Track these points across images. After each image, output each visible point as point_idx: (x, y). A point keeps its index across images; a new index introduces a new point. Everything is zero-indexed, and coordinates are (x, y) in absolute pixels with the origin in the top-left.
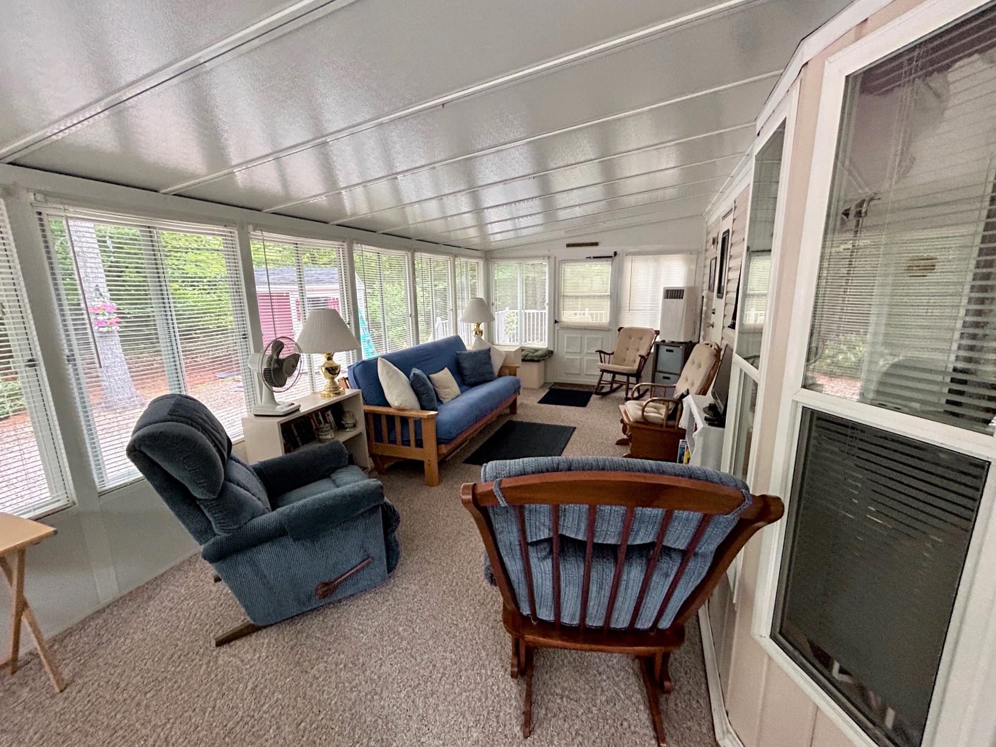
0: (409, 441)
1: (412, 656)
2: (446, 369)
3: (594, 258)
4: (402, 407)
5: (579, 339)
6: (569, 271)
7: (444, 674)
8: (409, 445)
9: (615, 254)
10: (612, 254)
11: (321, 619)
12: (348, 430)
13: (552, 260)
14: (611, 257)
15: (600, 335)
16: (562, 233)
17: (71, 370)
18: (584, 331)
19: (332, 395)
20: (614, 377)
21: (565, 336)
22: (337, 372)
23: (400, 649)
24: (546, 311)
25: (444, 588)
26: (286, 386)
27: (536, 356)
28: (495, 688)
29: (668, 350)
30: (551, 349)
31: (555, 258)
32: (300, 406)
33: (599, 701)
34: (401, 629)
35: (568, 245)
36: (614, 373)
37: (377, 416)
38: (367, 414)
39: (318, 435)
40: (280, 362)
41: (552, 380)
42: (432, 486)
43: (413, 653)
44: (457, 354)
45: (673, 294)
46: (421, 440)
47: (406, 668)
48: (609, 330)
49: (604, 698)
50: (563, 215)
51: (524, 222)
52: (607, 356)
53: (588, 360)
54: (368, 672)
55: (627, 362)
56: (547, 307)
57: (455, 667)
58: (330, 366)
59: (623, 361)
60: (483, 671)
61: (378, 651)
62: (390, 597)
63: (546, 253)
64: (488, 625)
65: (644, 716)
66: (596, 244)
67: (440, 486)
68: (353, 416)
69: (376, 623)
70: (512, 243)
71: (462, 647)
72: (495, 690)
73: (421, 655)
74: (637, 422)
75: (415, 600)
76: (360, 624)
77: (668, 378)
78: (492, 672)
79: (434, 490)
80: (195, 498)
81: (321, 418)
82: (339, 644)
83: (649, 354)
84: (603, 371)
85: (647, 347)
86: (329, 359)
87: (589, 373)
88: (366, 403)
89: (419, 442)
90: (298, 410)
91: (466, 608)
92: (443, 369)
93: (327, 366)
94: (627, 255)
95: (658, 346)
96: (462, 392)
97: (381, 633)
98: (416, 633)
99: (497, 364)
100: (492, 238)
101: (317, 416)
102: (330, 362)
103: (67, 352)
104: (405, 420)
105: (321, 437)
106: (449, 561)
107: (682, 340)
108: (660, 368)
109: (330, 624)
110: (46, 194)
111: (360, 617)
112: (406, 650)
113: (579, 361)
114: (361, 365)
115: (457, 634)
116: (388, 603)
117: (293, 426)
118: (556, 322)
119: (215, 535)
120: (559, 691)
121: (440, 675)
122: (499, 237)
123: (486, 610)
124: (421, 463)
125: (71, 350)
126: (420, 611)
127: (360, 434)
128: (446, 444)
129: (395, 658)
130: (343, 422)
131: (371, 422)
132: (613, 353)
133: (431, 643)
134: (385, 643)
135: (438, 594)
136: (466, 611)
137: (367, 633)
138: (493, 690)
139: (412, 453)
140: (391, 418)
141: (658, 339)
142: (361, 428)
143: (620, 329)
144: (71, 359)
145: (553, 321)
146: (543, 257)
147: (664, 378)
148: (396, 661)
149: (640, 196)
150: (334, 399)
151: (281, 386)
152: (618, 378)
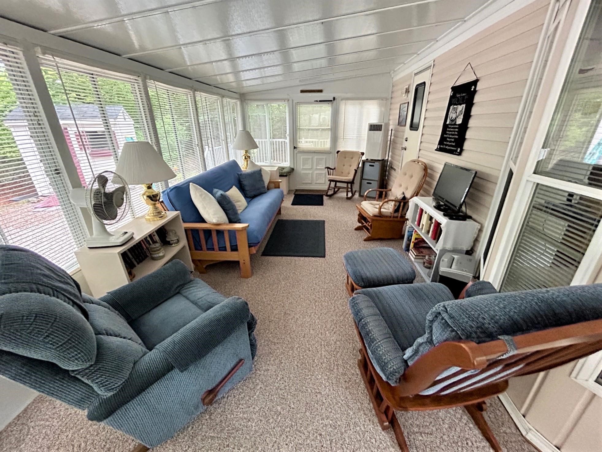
0: (225, 247)
1: (300, 432)
2: (234, 186)
3: (320, 101)
4: (218, 223)
5: (310, 160)
6: (303, 110)
7: (331, 441)
8: (226, 250)
9: (334, 99)
10: (332, 99)
11: (208, 417)
12: (173, 245)
13: (291, 102)
14: (331, 101)
15: (324, 157)
16: (297, 82)
18: (314, 154)
19: (156, 219)
20: (336, 184)
21: (301, 157)
22: (157, 198)
23: (287, 427)
24: (288, 141)
25: (296, 362)
26: (118, 217)
27: (284, 173)
28: (373, 440)
29: (370, 165)
30: (292, 167)
31: (293, 100)
32: (133, 234)
33: (444, 429)
34: (279, 408)
35: (302, 91)
36: (336, 182)
37: (195, 231)
38: (186, 230)
39: (151, 254)
40: (109, 196)
41: (294, 188)
42: (247, 278)
43: (299, 428)
44: (238, 174)
45: (374, 128)
46: (236, 246)
47: (300, 444)
48: (330, 153)
49: (447, 426)
50: (296, 67)
51: (268, 72)
52: (331, 171)
53: (317, 174)
55: (343, 174)
56: (288, 138)
57: (336, 431)
58: (151, 194)
59: (341, 174)
60: (358, 428)
61: (271, 435)
62: (258, 381)
63: (286, 97)
64: (342, 387)
65: (477, 432)
66: (321, 91)
67: (253, 277)
68: (175, 233)
69: (257, 409)
70: (260, 88)
71: (333, 411)
72: (374, 442)
73: (306, 428)
74: (375, 216)
75: (279, 378)
76: (244, 413)
77: (371, 183)
78: (365, 428)
79: (250, 280)
80: (68, 371)
81: (149, 239)
82: (234, 438)
83: (358, 168)
84: (331, 181)
85: (356, 164)
86: (149, 187)
87: (317, 182)
89: (234, 247)
90: (132, 238)
91: (320, 376)
92: (231, 188)
93: (148, 194)
94: (342, 100)
95: (364, 162)
96: (248, 203)
97: (266, 417)
98: (293, 408)
99: (266, 180)
100: (245, 84)
102: (150, 190)
104: (220, 233)
105: (153, 256)
106: (289, 339)
107: (380, 159)
108: (364, 177)
109: (218, 420)
111: (240, 406)
112: (291, 426)
113: (310, 175)
114: (174, 190)
115: (325, 401)
116: (259, 387)
118: (295, 148)
120: (416, 430)
121: (329, 442)
122: (249, 83)
123: (335, 375)
124: (238, 262)
126: (287, 387)
127: (184, 247)
128: (254, 246)
129: (287, 437)
130: (168, 240)
131: (190, 236)
132: (335, 169)
133: (308, 414)
134: (273, 425)
135: (294, 370)
136: (321, 378)
137: (253, 420)
138: (373, 443)
139: (229, 256)
140: (208, 232)
141: (364, 158)
142: (184, 242)
143: (338, 152)
145: (293, 148)
146: (284, 100)
147: (368, 183)
148: (288, 440)
149: (351, 56)
150: (160, 222)
151: (114, 219)
152: (338, 184)
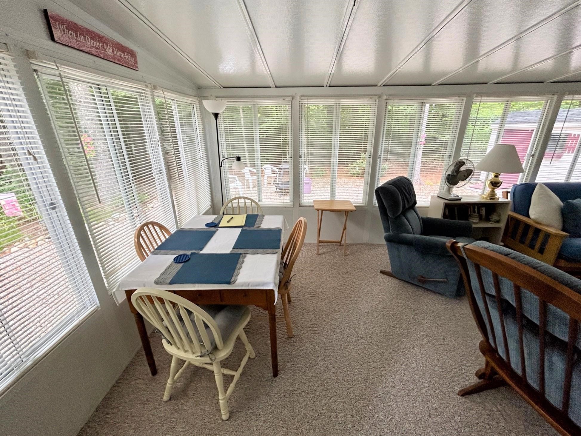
0: (535, 246)
4: (538, 221)
8: (534, 249)
12: (491, 222)
17: (379, 161)
19: (488, 199)
22: (498, 185)
32: (462, 198)
37: (518, 222)
38: (510, 218)
39: (469, 218)
40: (459, 172)
46: (544, 249)
54: (416, 317)
58: (495, 181)
68: (499, 215)
80: (388, 215)
81: (476, 210)
86: (496, 176)
88: (515, 210)
89: (541, 250)
90: (460, 200)
93: (492, 180)
101: (474, 208)
102: (496, 178)
103: (379, 154)
104: (538, 231)
105: (470, 220)
109: (417, 294)
110: (390, 95)
117: (456, 209)
119: (390, 232)
125: (381, 154)
127: (498, 229)
130: (491, 217)
140: (527, 227)
142: (502, 225)
144: (380, 157)
150: (489, 201)
